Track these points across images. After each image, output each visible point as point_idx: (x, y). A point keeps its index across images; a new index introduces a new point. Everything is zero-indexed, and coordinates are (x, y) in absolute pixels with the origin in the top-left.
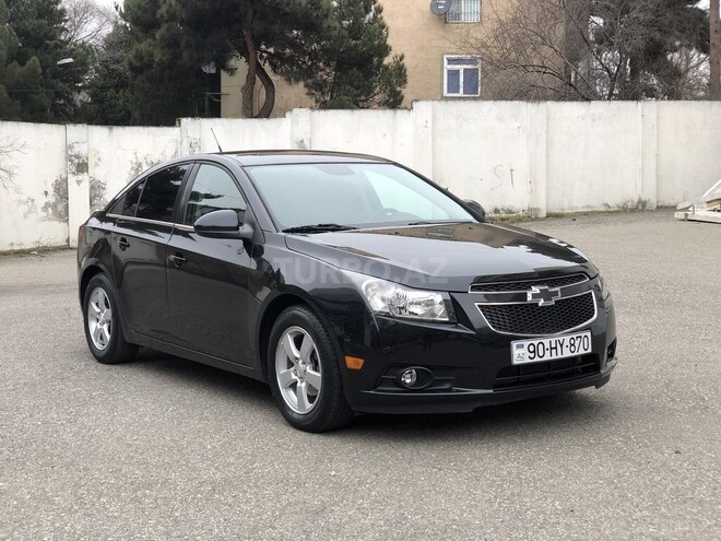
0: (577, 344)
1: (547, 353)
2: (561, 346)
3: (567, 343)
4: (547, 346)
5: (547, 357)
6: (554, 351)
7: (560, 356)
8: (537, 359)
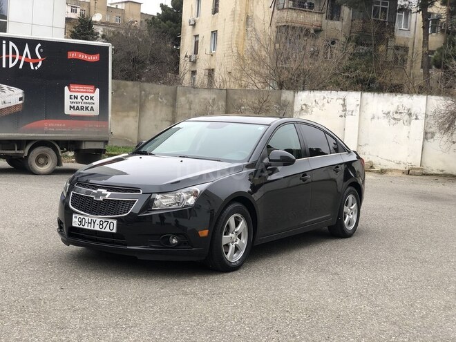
0: (105, 225)
1: (86, 224)
2: (94, 223)
3: (98, 222)
4: (87, 221)
5: (86, 227)
6: (90, 225)
7: (92, 228)
8: (81, 226)
